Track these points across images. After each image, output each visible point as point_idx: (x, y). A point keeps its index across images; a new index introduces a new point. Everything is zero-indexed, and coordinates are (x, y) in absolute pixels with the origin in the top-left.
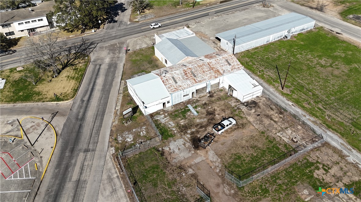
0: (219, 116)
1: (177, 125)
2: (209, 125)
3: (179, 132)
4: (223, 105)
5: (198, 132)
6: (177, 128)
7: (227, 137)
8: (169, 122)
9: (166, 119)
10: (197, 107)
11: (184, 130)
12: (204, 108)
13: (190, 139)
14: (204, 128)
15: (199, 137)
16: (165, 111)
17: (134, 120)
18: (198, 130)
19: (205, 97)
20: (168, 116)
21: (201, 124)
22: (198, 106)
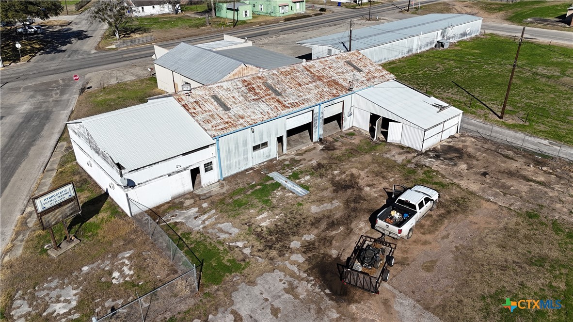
0: (374, 190)
1: (249, 230)
2: (356, 217)
3: (259, 250)
4: (373, 162)
5: (326, 241)
6: (251, 238)
7: (430, 243)
8: (220, 226)
9: (206, 216)
10: (300, 176)
11: (278, 241)
12: (321, 176)
13: (306, 267)
14: (342, 228)
15: (338, 258)
16: (199, 196)
17: (90, 234)
18: (323, 234)
19: (313, 151)
20: (211, 210)
21: (329, 217)
22: (302, 172)
